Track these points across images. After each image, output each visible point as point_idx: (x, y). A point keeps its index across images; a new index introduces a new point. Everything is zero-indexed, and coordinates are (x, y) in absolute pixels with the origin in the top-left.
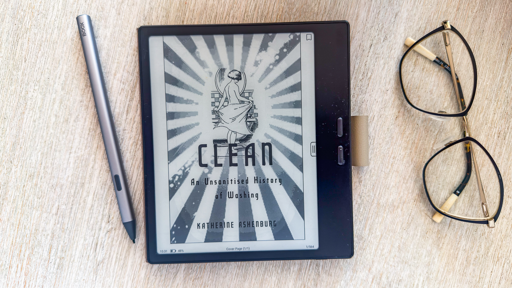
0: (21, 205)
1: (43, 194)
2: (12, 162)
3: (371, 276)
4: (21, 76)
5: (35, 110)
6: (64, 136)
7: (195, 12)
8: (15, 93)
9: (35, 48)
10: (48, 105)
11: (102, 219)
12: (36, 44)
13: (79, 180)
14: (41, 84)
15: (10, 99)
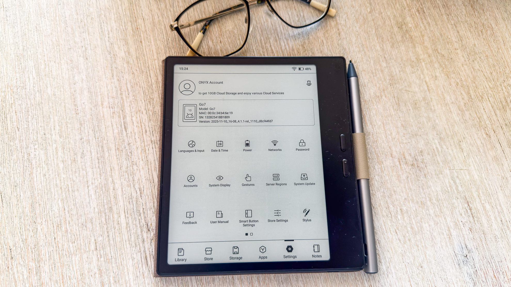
0: (58, 259)
1: (76, 236)
2: (36, 222)
3: (396, 160)
4: (18, 144)
5: (41, 165)
6: (77, 174)
7: (148, 31)
8: (18, 160)
9: (24, 115)
10: (52, 156)
11: (142, 232)
12: (24, 112)
13: (106, 206)
14: (39, 142)
15: (15, 167)
